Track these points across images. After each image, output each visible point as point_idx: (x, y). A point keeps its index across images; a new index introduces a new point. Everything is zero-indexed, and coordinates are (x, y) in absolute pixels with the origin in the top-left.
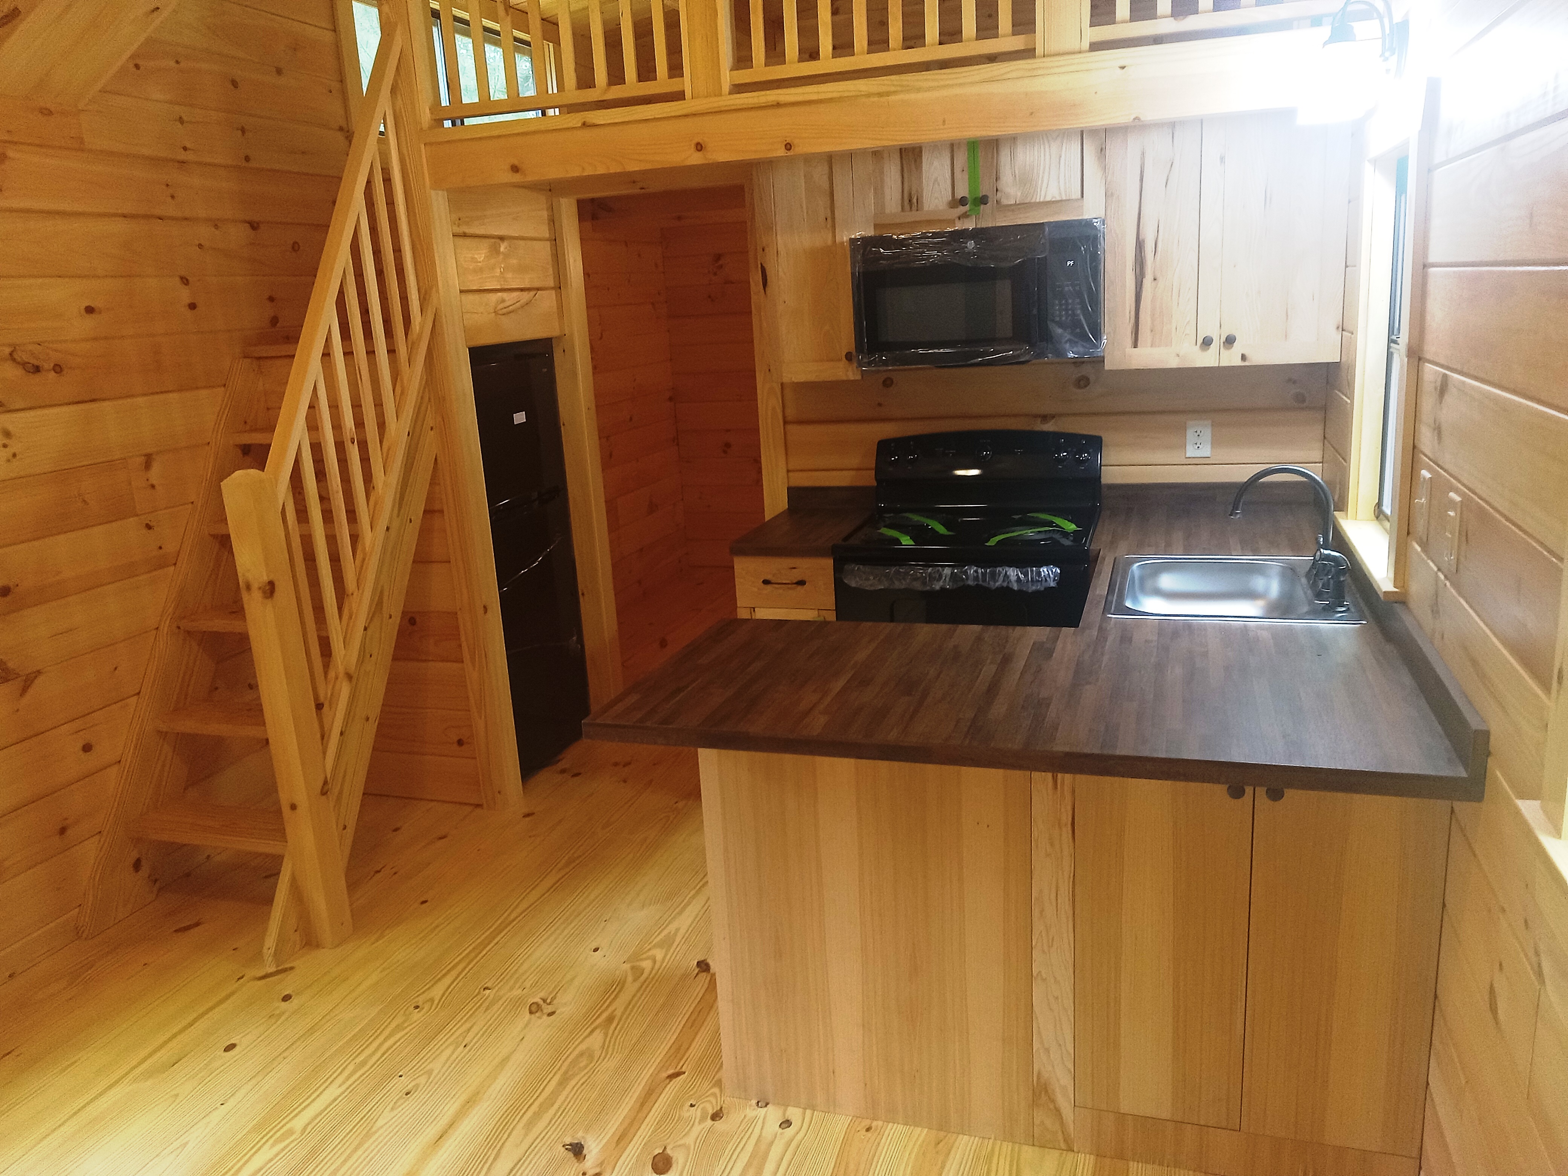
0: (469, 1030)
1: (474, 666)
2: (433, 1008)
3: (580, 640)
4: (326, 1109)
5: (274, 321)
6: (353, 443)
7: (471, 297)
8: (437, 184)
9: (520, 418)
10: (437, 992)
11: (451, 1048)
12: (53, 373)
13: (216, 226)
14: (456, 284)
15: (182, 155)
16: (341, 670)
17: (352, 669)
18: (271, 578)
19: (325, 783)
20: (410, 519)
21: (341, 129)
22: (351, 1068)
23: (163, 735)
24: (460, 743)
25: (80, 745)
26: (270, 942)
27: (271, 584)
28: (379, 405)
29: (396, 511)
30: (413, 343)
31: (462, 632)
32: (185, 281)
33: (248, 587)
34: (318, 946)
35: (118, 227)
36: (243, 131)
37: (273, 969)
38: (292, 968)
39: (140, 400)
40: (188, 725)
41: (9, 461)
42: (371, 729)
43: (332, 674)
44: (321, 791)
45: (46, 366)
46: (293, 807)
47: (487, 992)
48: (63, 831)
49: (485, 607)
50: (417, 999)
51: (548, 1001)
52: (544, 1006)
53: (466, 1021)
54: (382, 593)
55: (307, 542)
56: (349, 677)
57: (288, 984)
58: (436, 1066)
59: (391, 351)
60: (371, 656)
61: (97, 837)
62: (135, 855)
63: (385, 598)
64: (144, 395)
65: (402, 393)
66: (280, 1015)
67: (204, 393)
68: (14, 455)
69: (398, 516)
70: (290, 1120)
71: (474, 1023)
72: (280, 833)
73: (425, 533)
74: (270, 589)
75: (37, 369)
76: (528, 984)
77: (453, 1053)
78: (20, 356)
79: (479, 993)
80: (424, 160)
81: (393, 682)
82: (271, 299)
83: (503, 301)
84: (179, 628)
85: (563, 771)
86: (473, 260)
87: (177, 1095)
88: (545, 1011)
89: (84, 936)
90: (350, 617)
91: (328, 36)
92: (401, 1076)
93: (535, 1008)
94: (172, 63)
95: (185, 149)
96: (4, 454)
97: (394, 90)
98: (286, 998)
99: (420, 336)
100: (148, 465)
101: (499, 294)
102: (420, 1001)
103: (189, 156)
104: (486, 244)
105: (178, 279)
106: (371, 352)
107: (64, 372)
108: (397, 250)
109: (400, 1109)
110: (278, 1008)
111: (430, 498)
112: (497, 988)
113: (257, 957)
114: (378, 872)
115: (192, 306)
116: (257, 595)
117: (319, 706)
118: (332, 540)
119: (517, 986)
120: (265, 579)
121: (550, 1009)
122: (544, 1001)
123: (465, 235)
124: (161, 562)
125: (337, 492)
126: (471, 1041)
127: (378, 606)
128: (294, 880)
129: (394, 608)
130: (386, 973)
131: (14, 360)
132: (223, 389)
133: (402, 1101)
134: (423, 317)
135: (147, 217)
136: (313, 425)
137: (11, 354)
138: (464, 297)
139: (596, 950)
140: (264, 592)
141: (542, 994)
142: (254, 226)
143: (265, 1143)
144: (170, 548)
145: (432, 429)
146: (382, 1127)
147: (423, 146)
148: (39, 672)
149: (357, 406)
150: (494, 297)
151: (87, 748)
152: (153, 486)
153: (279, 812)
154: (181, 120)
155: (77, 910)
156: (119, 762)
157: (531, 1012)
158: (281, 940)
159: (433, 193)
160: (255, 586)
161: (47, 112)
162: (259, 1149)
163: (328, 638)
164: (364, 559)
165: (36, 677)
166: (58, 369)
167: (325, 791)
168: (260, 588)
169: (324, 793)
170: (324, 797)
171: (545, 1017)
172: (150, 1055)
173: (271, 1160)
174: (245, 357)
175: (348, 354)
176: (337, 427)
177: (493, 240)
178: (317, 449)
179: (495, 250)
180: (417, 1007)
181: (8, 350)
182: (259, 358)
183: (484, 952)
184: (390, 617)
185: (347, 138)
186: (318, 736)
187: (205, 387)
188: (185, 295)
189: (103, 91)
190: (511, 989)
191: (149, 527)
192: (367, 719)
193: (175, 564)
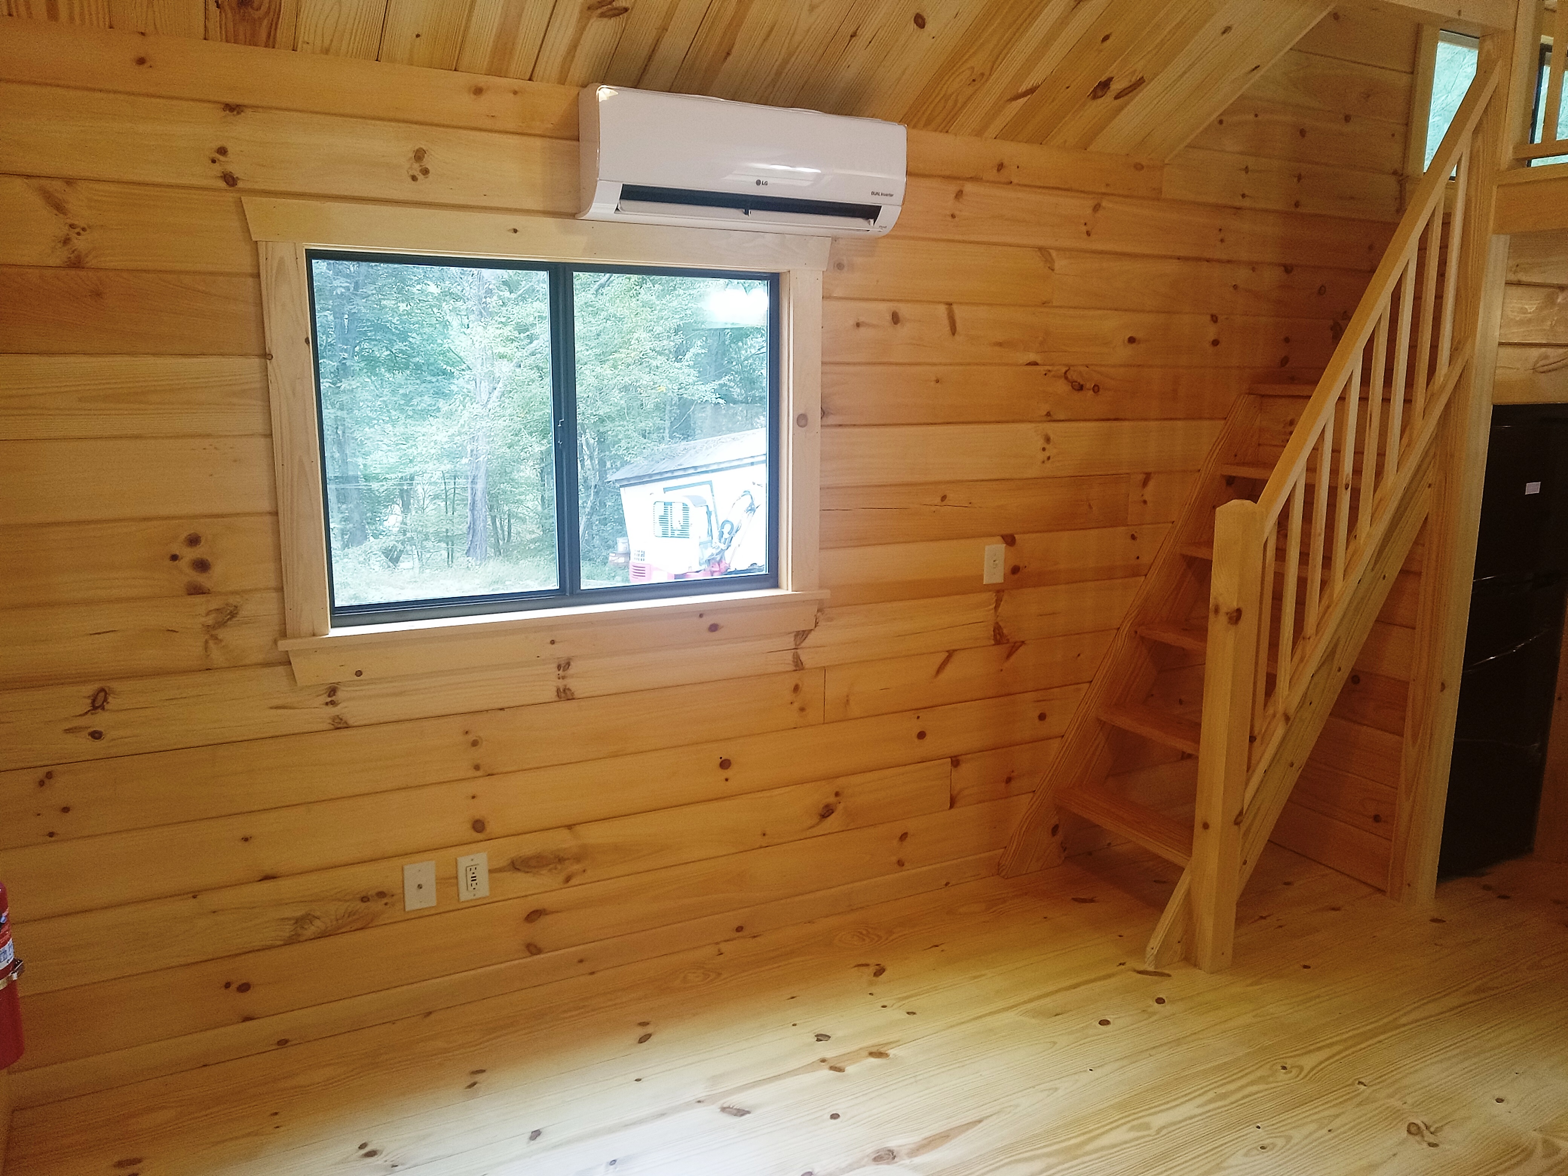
0: (1337, 1116)
1: (1414, 742)
2: (1301, 1076)
3: (1543, 749)
4: (1180, 1122)
5: (1285, 361)
6: (1347, 489)
7: (1509, 350)
8: (1500, 230)
9: (1533, 488)
10: (1308, 1062)
11: (1312, 1127)
12: (1091, 392)
13: (1254, 269)
14: (1496, 334)
15: (1238, 202)
16: (1281, 708)
17: (1291, 712)
18: (1239, 606)
19: (1241, 813)
20: (1385, 576)
21: (1395, 173)
22: (1211, 1095)
23: (1102, 723)
24: (1377, 818)
25: (1038, 713)
26: (1155, 943)
27: (1239, 611)
28: (1381, 454)
29: (1370, 567)
30: (1432, 395)
31: (1410, 704)
32: (1214, 319)
33: (1217, 611)
34: (1195, 965)
35: (1172, 268)
36: (1299, 178)
37: (1151, 969)
38: (1169, 976)
39: (1153, 424)
40: (1124, 722)
41: (1043, 462)
42: (1293, 776)
43: (1271, 711)
44: (1235, 821)
45: (1088, 386)
46: (1206, 826)
47: (1362, 1087)
48: (1009, 780)
49: (1443, 684)
50: (1285, 1060)
51: (1432, 1129)
52: (1426, 1132)
53: (1334, 1106)
54: (1336, 645)
55: (1279, 578)
56: (1287, 718)
57: (1163, 989)
58: (1297, 1135)
59: (1408, 401)
60: (1311, 704)
61: (1031, 795)
62: (1054, 821)
63: (1339, 651)
64: (1157, 419)
65: (1408, 445)
66: (1154, 1013)
67: (1206, 423)
68: (1049, 458)
69: (1373, 570)
70: (1149, 1115)
71: (1343, 1113)
72: (1187, 846)
73: (1396, 593)
74: (1236, 616)
75: (1081, 388)
76: (1410, 1101)
77: (1315, 1132)
78: (1072, 375)
79: (1352, 1084)
80: (1493, 203)
81: (1326, 737)
82: (1287, 340)
83: (1546, 357)
84: (1136, 632)
85: (1487, 888)
86: (1523, 311)
87: (1055, 1043)
88: (1426, 1139)
89: (1003, 874)
90: (1302, 660)
91: (1405, 79)
92: (1258, 1127)
93: (1414, 1130)
94: (1251, 117)
95: (1243, 196)
96: (1042, 456)
97: (1476, 131)
98: (1160, 1001)
99: (1443, 387)
100: (1145, 483)
101: (1544, 350)
102: (1289, 1063)
103: (1247, 203)
104: (1543, 292)
105: (1209, 317)
106: (1386, 400)
107: (1100, 393)
108: (1439, 297)
109: (1252, 1159)
110: (1150, 1006)
111: (1409, 559)
112: (1374, 1088)
113: (1140, 951)
114: (1264, 918)
115: (1215, 343)
116: (1223, 619)
117: (1252, 739)
118: (1302, 583)
119: (1397, 1097)
120: (1235, 605)
121: (1432, 1139)
122: (1427, 1128)
123: (1519, 284)
124: (1135, 572)
125: (1320, 535)
126: (1338, 1128)
127: (1330, 655)
128: (1188, 894)
129: (1346, 662)
130: (1259, 1019)
131: (1066, 378)
132: (1223, 422)
133: (1255, 1152)
134: (1451, 367)
135: (1198, 259)
136: (1312, 468)
137: (1066, 373)
138: (1505, 352)
139: (1499, 1100)
140: (1230, 618)
141: (1426, 1120)
142: (1288, 269)
143: (1125, 1124)
144: (1146, 559)
145: (1430, 486)
146: (1232, 1167)
147: (1495, 189)
148: (1023, 642)
149: (1359, 453)
150: (1535, 353)
151: (1042, 717)
152: (1145, 502)
153: (1192, 828)
154: (1247, 169)
155: (1003, 850)
156: (1063, 736)
157: (1409, 1131)
158: (1165, 945)
159: (1494, 238)
160: (1223, 610)
161: (1139, 167)
162: (1118, 1127)
163: (1276, 676)
164: (1328, 607)
165: (1021, 646)
166: (1096, 389)
167: (1239, 820)
168: (1227, 614)
169: (1237, 823)
170: (1236, 827)
171: (1425, 1145)
172: (1039, 997)
173: (1126, 1142)
174: (1249, 394)
175: (1364, 399)
176: (1335, 471)
177: (1551, 290)
178: (1310, 490)
179: (1550, 301)
180: (1284, 1068)
181: (1064, 369)
182: (1263, 396)
183: (1363, 1046)
184: (1340, 670)
185: (1399, 182)
186: (1245, 768)
187: (1211, 419)
188: (1212, 332)
189: (1189, 146)
190: (1390, 1096)
191: (1133, 537)
192: (1292, 765)
193: (1146, 575)
